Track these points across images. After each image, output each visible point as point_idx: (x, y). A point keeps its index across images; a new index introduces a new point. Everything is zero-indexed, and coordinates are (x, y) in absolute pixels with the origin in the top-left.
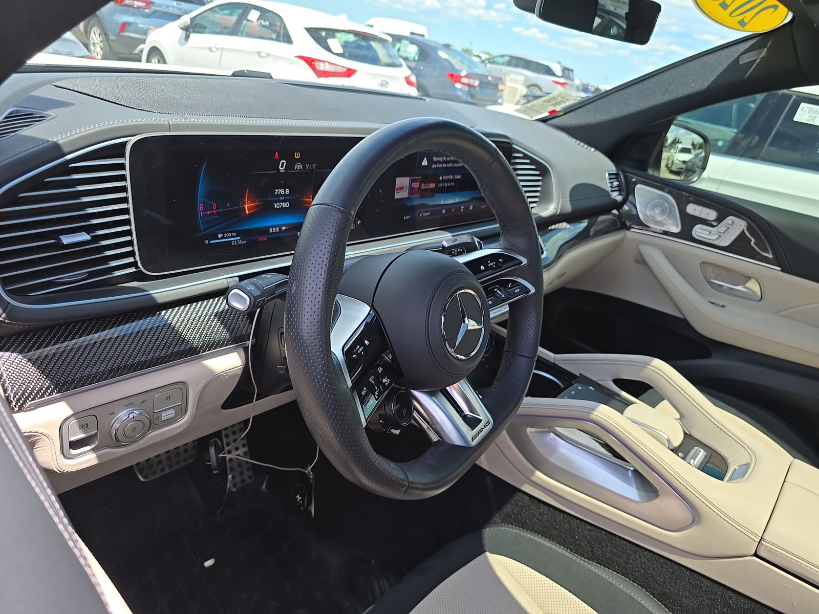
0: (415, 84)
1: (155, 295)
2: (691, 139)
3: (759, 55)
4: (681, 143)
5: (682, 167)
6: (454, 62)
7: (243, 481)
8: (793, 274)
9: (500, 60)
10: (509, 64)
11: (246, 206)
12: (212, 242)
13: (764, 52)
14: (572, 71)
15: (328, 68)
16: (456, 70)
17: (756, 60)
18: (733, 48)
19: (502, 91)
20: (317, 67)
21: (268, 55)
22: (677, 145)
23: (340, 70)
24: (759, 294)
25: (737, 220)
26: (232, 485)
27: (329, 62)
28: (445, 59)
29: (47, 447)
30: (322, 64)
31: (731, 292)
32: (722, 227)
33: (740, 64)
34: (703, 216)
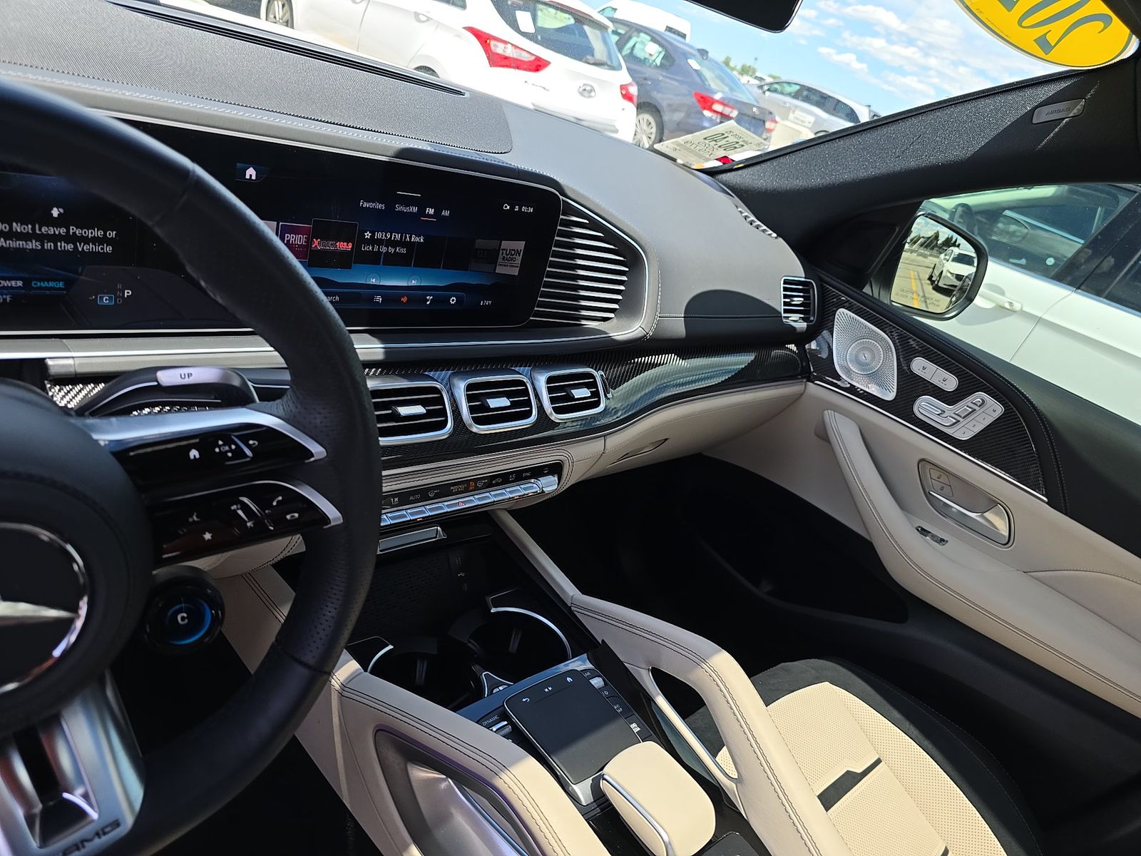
0: (635, 99)
3: (1069, 110)
4: (958, 246)
5: (954, 284)
6: (708, 74)
8: (1066, 514)
9: (788, 89)
10: (796, 96)
13: (1078, 107)
15: (510, 52)
16: (709, 90)
17: (1064, 119)
19: (770, 131)
20: (492, 47)
21: (429, 19)
22: (952, 248)
23: (526, 57)
24: (1006, 534)
25: (991, 401)
27: (512, 45)
28: (695, 70)
30: (501, 45)
31: (962, 521)
32: (963, 406)
33: (1034, 122)
34: (935, 381)
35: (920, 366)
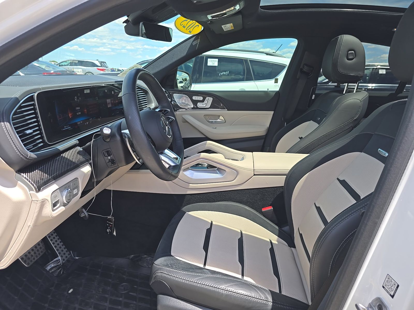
1: (58, 148)
2: (181, 77)
4: (178, 80)
7: (66, 257)
8: (231, 110)
11: (70, 115)
12: (63, 129)
13: (199, 40)
14: (105, 63)
17: (198, 43)
18: (189, 40)
24: (224, 120)
25: (209, 98)
26: (62, 260)
28: (38, 66)
29: (47, 206)
31: (216, 122)
32: (206, 102)
33: (193, 45)
34: (199, 99)
35: (195, 98)
